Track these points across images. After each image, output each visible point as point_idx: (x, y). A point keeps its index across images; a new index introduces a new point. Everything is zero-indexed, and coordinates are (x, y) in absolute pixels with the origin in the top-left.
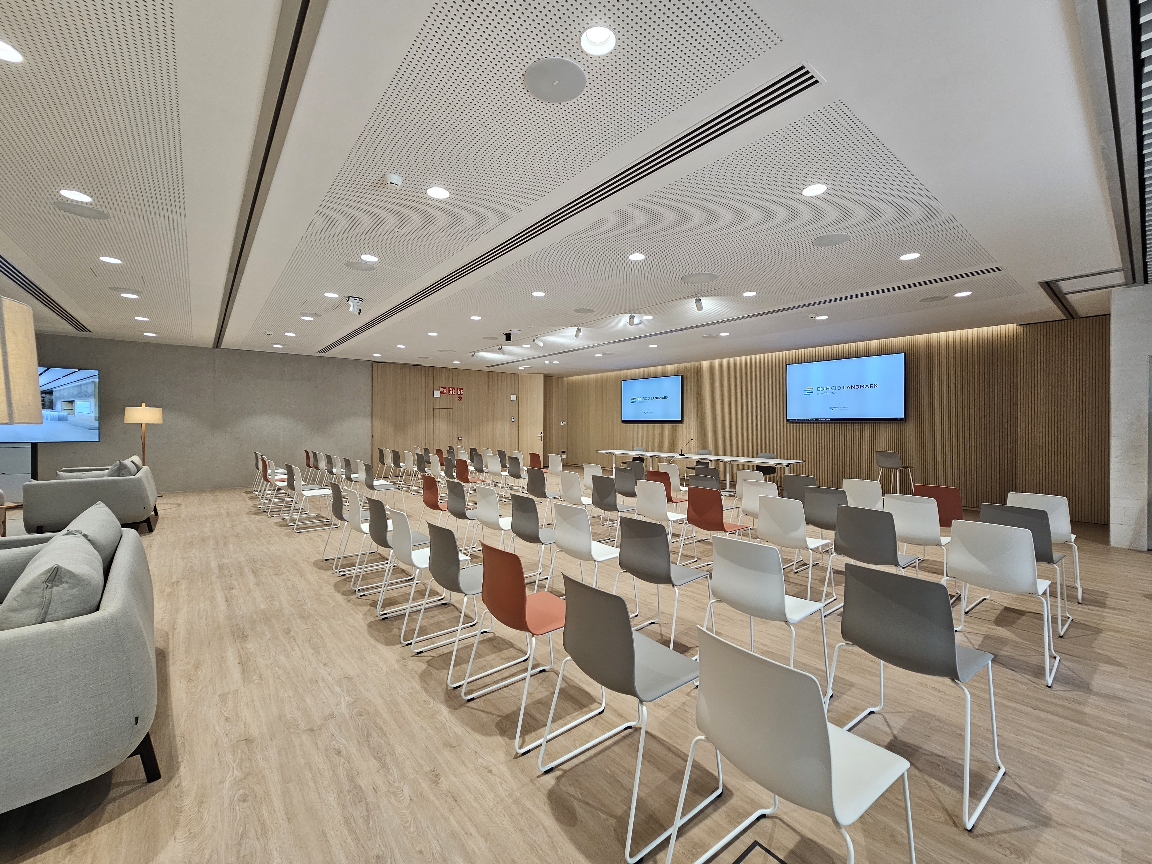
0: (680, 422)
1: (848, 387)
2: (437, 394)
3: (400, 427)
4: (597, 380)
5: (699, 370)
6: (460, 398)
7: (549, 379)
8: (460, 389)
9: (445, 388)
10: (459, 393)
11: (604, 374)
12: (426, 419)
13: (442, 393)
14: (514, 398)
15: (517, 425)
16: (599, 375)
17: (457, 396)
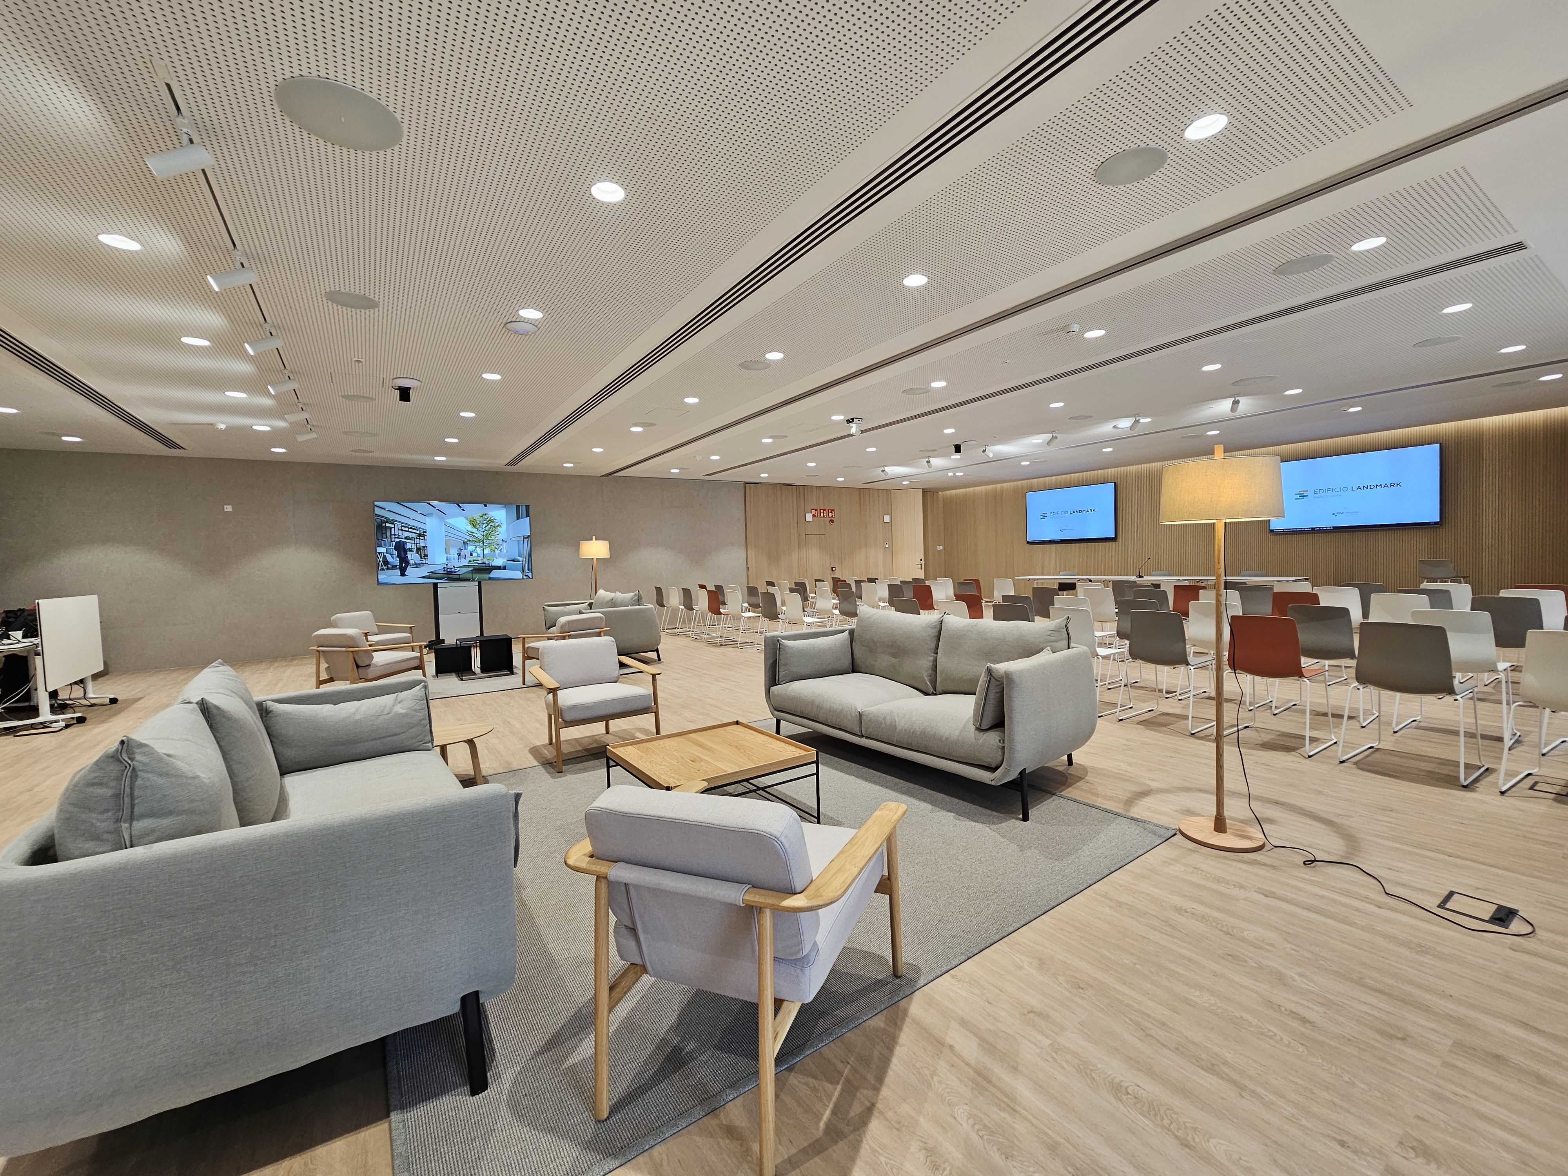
0: (1114, 539)
1: (1359, 488)
2: (809, 517)
3: (774, 557)
4: (987, 493)
5: (1139, 476)
6: (832, 521)
7: (929, 494)
8: (832, 510)
9: (816, 510)
10: (830, 515)
11: (998, 486)
12: (799, 547)
13: (814, 516)
14: (887, 519)
15: (891, 553)
16: (990, 487)
17: (829, 519)
